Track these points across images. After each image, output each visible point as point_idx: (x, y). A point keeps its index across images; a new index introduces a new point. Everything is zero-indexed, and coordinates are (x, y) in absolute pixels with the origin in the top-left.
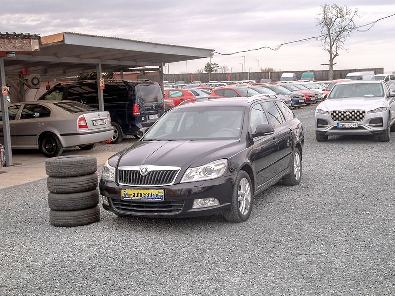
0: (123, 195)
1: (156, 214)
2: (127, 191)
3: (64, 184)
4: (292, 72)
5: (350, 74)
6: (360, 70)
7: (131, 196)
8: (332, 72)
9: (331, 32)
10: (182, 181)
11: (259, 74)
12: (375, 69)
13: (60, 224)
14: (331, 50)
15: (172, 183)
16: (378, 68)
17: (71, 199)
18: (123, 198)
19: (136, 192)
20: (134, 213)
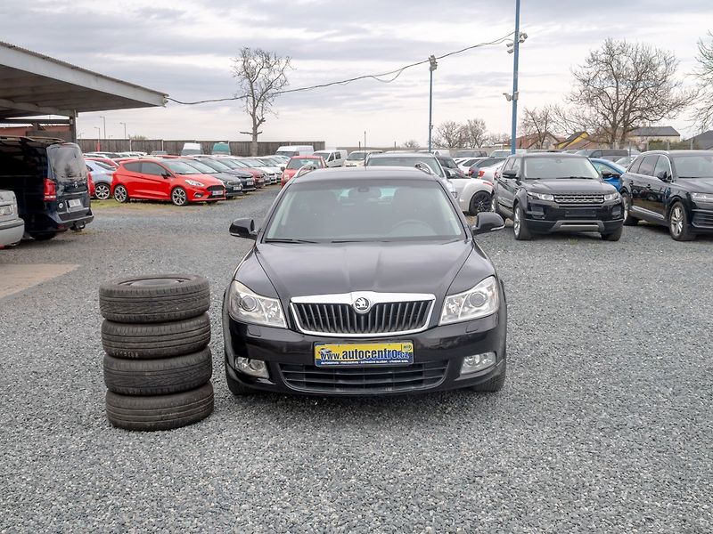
0: (318, 356)
1: (390, 390)
2: (328, 347)
3: (160, 338)
4: (197, 142)
5: (281, 149)
6: (294, 144)
7: (337, 356)
8: (256, 145)
9: (254, 87)
10: (442, 322)
11: (147, 143)
12: (314, 143)
13: (148, 424)
14: (254, 113)
15: (425, 327)
16: (318, 142)
17: (173, 370)
18: (319, 361)
19: (351, 348)
20: (338, 391)
